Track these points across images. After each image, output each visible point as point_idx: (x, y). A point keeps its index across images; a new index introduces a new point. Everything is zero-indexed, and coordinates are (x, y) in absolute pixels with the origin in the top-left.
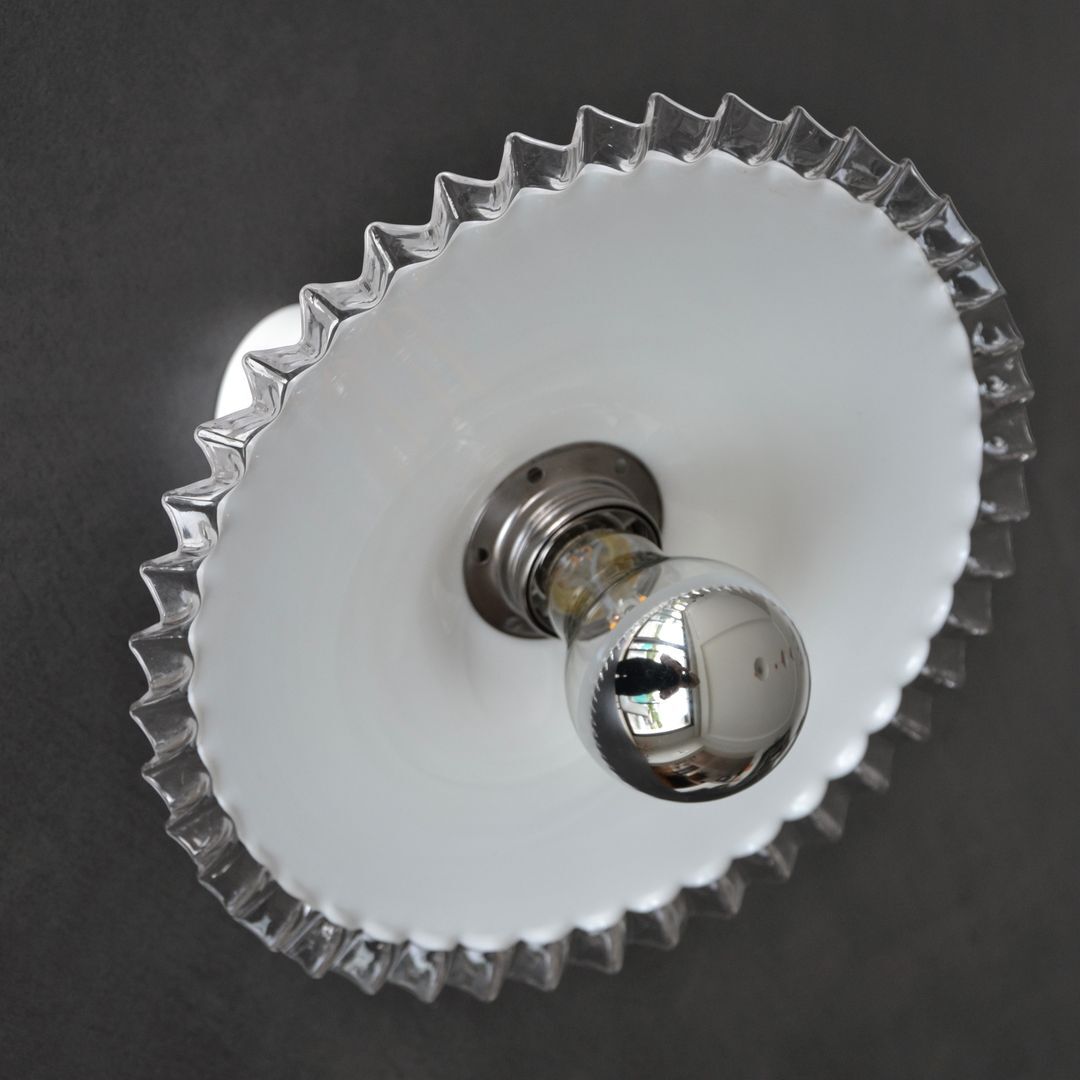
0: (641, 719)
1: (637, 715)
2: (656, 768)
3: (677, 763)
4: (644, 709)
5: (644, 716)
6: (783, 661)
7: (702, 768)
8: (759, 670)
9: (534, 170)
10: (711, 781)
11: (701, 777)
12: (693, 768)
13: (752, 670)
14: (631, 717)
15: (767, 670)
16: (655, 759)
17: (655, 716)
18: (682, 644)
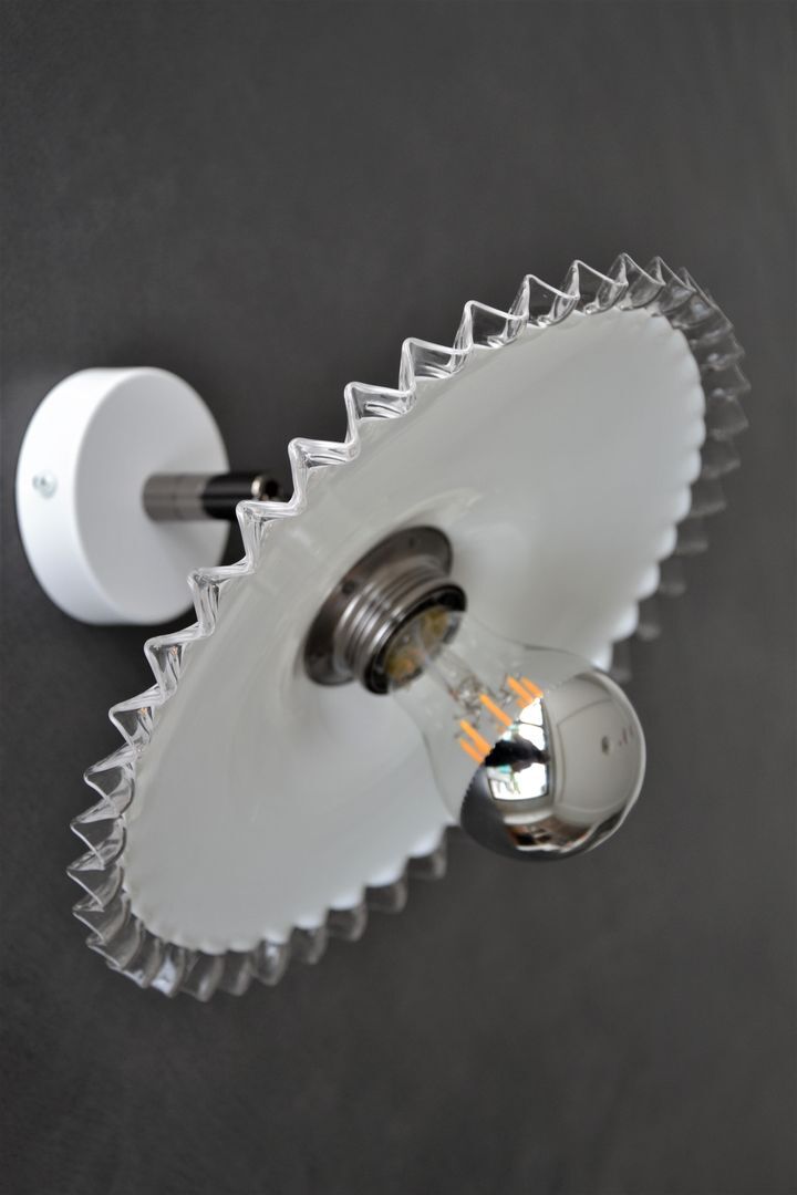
0: (502, 785)
1: (499, 781)
2: (510, 828)
3: (529, 826)
4: (506, 778)
5: (506, 784)
6: (625, 738)
7: (549, 832)
8: (605, 746)
9: (486, 328)
10: (553, 844)
11: (545, 839)
12: (541, 831)
13: (599, 746)
14: (494, 784)
15: (612, 746)
16: (511, 820)
17: (515, 784)
18: (541, 723)
